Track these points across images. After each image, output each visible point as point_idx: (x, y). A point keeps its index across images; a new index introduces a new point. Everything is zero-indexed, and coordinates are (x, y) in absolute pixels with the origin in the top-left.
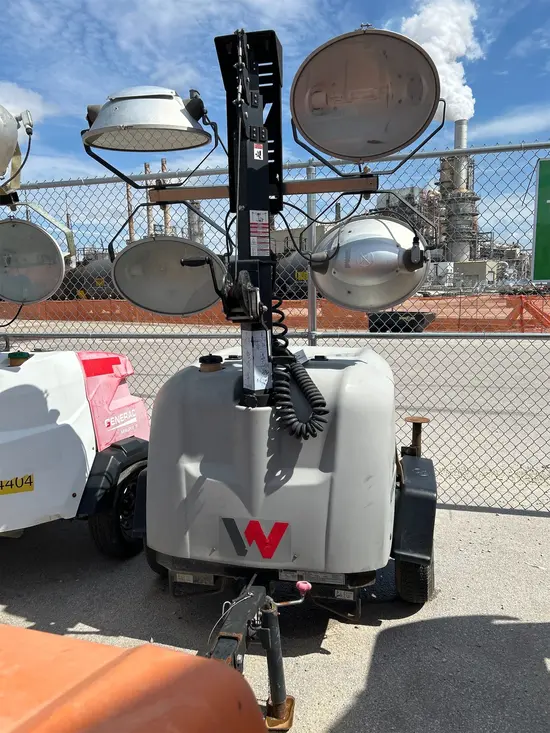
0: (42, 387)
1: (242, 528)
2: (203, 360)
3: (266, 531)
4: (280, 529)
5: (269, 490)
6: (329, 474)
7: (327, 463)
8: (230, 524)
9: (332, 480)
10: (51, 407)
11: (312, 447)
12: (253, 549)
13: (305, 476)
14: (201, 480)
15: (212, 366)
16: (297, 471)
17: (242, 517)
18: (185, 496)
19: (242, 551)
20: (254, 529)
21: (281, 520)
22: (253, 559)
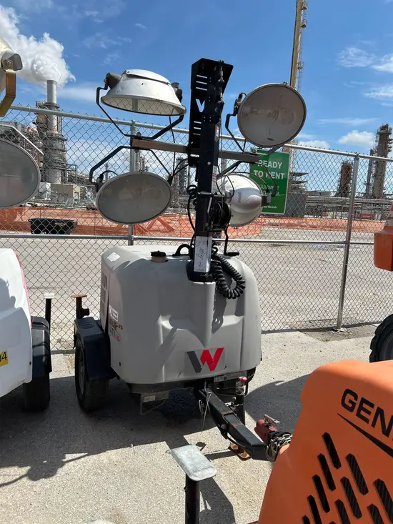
0: (5, 279)
1: (199, 355)
2: (153, 254)
3: (212, 354)
4: (220, 351)
5: (214, 330)
6: (242, 317)
7: (240, 311)
8: (191, 355)
9: (243, 320)
10: (11, 294)
11: (231, 304)
12: (205, 367)
13: (230, 320)
14: (173, 331)
16: (225, 318)
17: (198, 348)
18: (162, 342)
19: (198, 369)
21: (220, 347)
22: (206, 373)
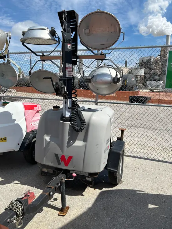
1: (60, 157)
2: (54, 107)
3: (67, 158)
4: (70, 158)
6: (86, 143)
7: (85, 140)
8: (56, 155)
9: (86, 145)
10: (13, 118)
11: (81, 134)
12: (62, 163)
13: (79, 143)
14: (49, 142)
15: (56, 109)
16: (77, 141)
17: (60, 154)
18: (45, 146)
19: (59, 164)
20: (63, 157)
21: (71, 155)
22: (62, 166)
